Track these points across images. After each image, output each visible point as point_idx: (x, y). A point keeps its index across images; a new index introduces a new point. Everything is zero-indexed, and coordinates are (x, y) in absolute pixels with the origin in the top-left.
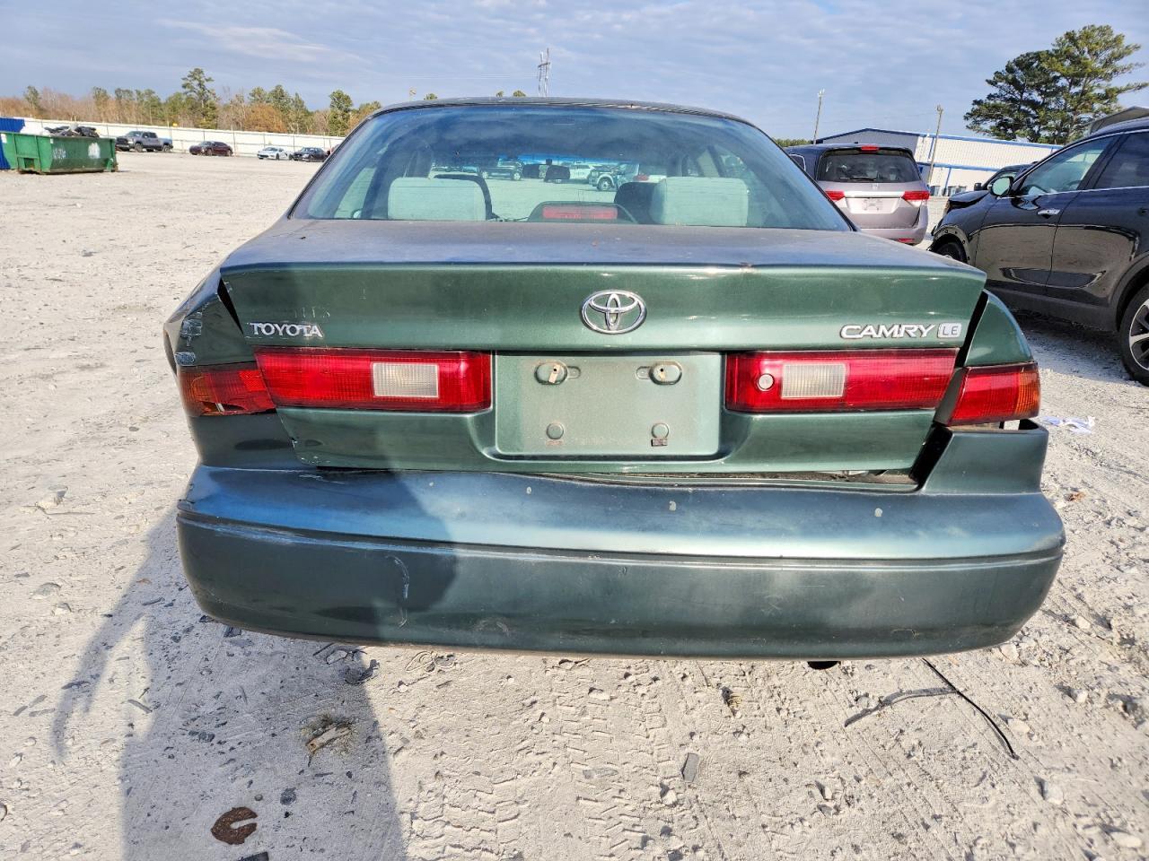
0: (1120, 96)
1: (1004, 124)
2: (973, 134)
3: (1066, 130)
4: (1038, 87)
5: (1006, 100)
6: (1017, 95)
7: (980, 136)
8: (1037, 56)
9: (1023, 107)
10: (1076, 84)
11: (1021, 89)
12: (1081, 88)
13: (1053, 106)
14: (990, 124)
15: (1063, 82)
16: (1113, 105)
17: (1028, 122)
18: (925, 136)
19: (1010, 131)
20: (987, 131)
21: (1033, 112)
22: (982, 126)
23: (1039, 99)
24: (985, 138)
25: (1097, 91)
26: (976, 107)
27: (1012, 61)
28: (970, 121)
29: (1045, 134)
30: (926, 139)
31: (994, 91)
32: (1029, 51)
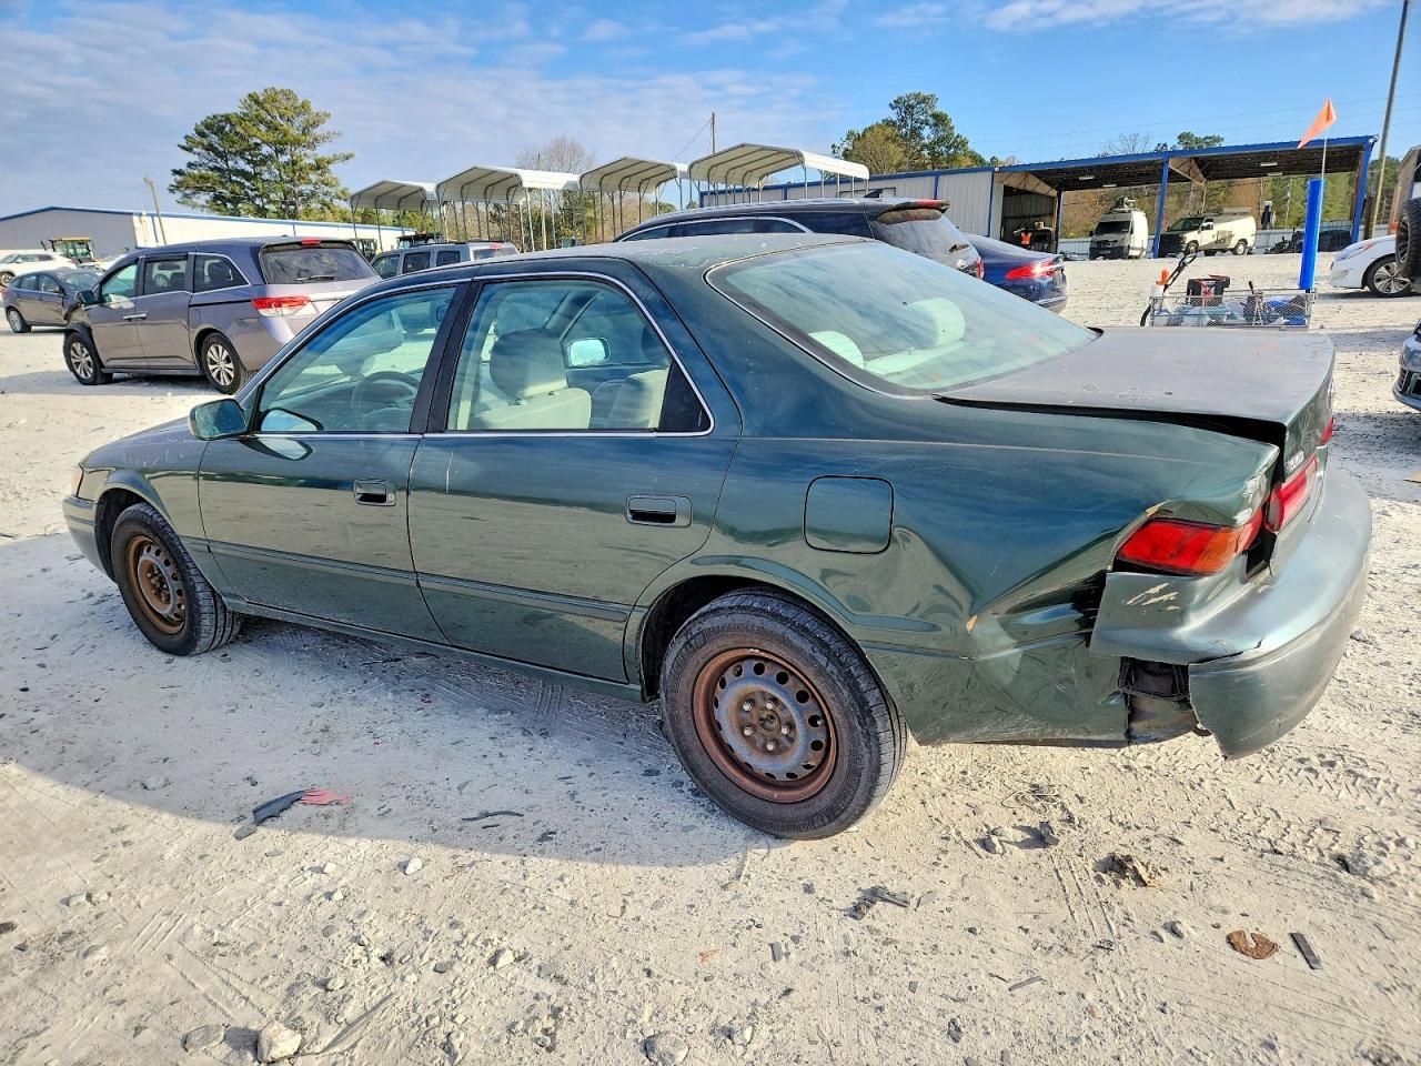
0: (331, 167)
1: (218, 197)
2: (187, 210)
3: (293, 203)
4: (241, 154)
5: (212, 169)
6: (221, 164)
7: (197, 212)
8: (227, 119)
9: (234, 178)
10: (282, 152)
11: (222, 156)
12: (289, 157)
13: (266, 176)
14: (203, 198)
15: (266, 150)
16: (328, 175)
17: (247, 194)
18: (141, 215)
19: (229, 205)
20: (203, 206)
21: (247, 184)
22: (194, 200)
23: (249, 168)
24: (205, 214)
25: (307, 161)
26: (179, 178)
27: (199, 123)
28: (178, 195)
29: (272, 207)
30: (143, 218)
31: (193, 158)
32: (215, 113)
